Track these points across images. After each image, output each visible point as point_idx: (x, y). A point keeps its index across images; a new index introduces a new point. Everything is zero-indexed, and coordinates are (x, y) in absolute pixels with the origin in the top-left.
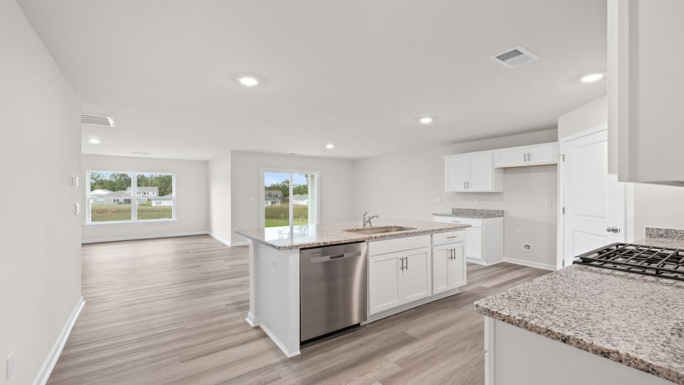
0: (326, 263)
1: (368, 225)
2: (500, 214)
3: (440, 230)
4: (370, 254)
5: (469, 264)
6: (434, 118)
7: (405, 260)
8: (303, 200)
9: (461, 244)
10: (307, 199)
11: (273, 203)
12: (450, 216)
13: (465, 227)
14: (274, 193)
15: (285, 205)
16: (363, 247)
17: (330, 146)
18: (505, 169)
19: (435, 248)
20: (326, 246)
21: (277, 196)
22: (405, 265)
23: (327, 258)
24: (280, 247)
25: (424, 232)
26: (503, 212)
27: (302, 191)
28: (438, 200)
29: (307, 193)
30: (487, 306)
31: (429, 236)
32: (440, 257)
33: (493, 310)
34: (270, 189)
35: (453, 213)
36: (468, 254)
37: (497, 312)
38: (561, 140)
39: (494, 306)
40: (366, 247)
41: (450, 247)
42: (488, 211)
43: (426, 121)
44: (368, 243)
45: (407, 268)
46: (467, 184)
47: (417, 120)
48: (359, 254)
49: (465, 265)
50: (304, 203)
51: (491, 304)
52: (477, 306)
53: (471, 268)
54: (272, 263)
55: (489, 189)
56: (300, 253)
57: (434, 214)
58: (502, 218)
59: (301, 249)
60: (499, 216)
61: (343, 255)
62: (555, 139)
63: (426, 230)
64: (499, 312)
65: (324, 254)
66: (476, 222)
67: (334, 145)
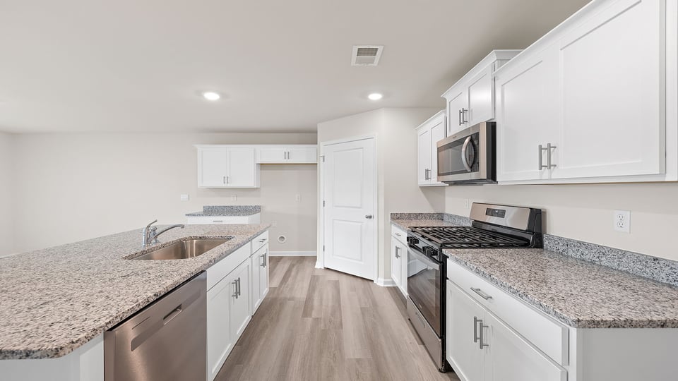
2: (257, 210)
6: (223, 95)
7: (237, 283)
12: (201, 215)
19: (253, 257)
20: (156, 300)
22: (237, 290)
26: (259, 207)
35: (205, 211)
38: (321, 144)
41: (261, 252)
42: (246, 206)
43: (212, 96)
45: (240, 292)
46: (226, 179)
47: (199, 93)
55: (252, 184)
56: (105, 337)
57: (188, 215)
58: (258, 214)
60: (256, 212)
62: (314, 142)
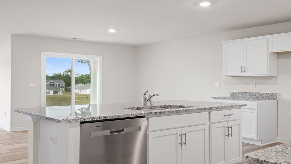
0: (106, 137)
1: (148, 104)
2: (274, 97)
3: (218, 108)
4: (150, 129)
5: (245, 145)
6: (212, 2)
7: (184, 136)
8: (86, 89)
9: (237, 122)
10: (89, 88)
11: (55, 92)
12: (227, 99)
13: (241, 106)
14: (56, 82)
15: (67, 95)
16: (143, 122)
17: (112, 31)
18: (278, 54)
19: (212, 125)
20: (106, 120)
21: (59, 85)
22: (184, 141)
23: (108, 132)
24: (59, 120)
25: (202, 109)
26: (276, 95)
27: (84, 80)
28: (216, 84)
29: (89, 82)
30: (257, 157)
31: (207, 113)
32: (218, 134)
33: (261, 159)
34: (52, 78)
35: (231, 96)
36: (244, 135)
37: (265, 161)
39: (263, 157)
40: (146, 122)
41: (227, 125)
43: (205, 5)
44: (148, 119)
45: (185, 143)
46: (243, 69)
47: (196, 4)
48: (139, 129)
49: (241, 145)
50: (87, 92)
51: (260, 155)
52: (247, 157)
53: (247, 148)
54: (52, 139)
55: (264, 73)
56: (80, 126)
58: (276, 101)
59: (81, 123)
60: (273, 99)
61: (123, 130)
63: (204, 108)
64: (267, 160)
65: (104, 129)
66: (252, 104)
67: (116, 30)
